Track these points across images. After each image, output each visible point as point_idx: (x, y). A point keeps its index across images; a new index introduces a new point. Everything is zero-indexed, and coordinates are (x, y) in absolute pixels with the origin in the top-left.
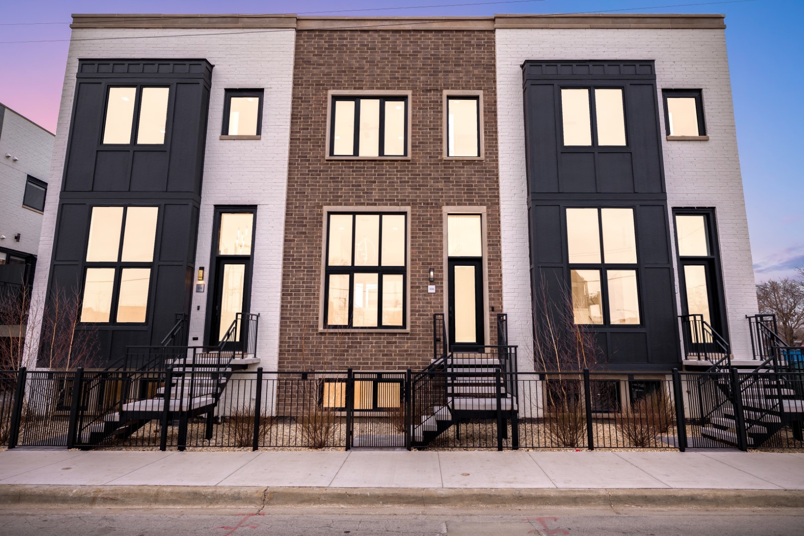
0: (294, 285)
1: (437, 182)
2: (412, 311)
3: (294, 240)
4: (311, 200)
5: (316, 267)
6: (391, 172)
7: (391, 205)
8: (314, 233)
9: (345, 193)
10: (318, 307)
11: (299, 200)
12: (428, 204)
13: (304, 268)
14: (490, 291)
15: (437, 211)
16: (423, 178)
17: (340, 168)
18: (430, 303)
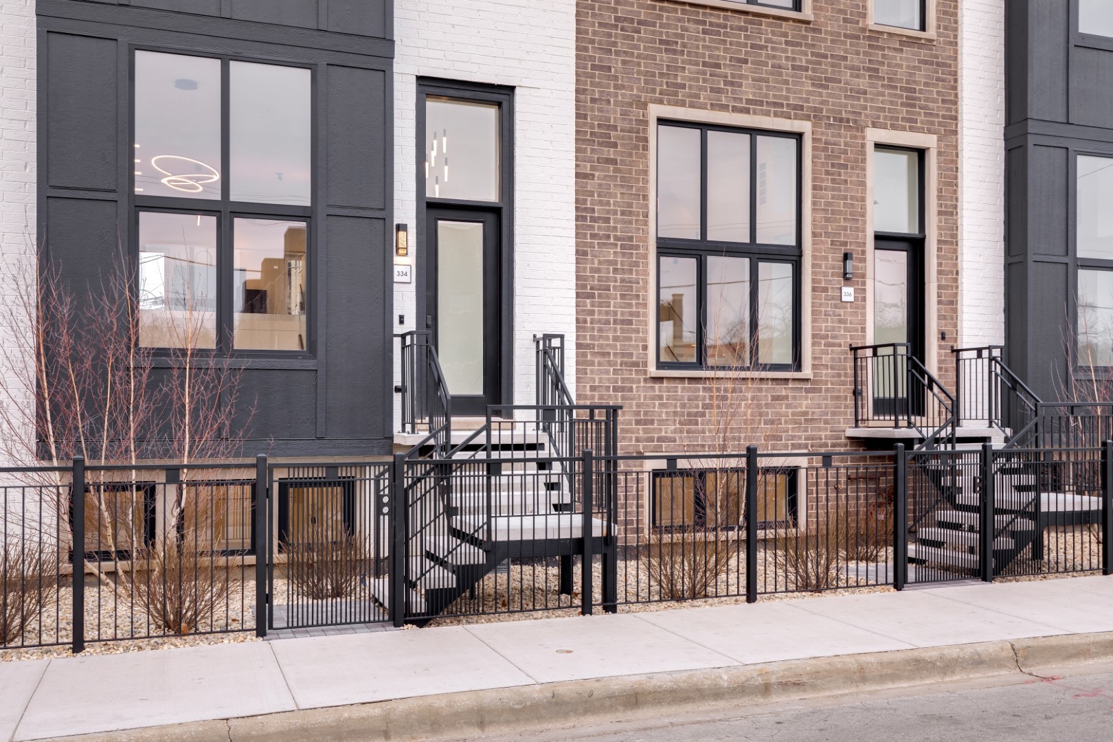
0: (596, 275)
1: (858, 76)
2: (814, 336)
3: (593, 175)
4: (623, 87)
5: (639, 239)
6: (775, 43)
7: (776, 115)
8: (632, 163)
9: (691, 79)
10: (646, 325)
11: (599, 85)
12: (841, 120)
13: (617, 238)
15: (855, 137)
16: (833, 65)
17: (680, 20)
18: (845, 322)
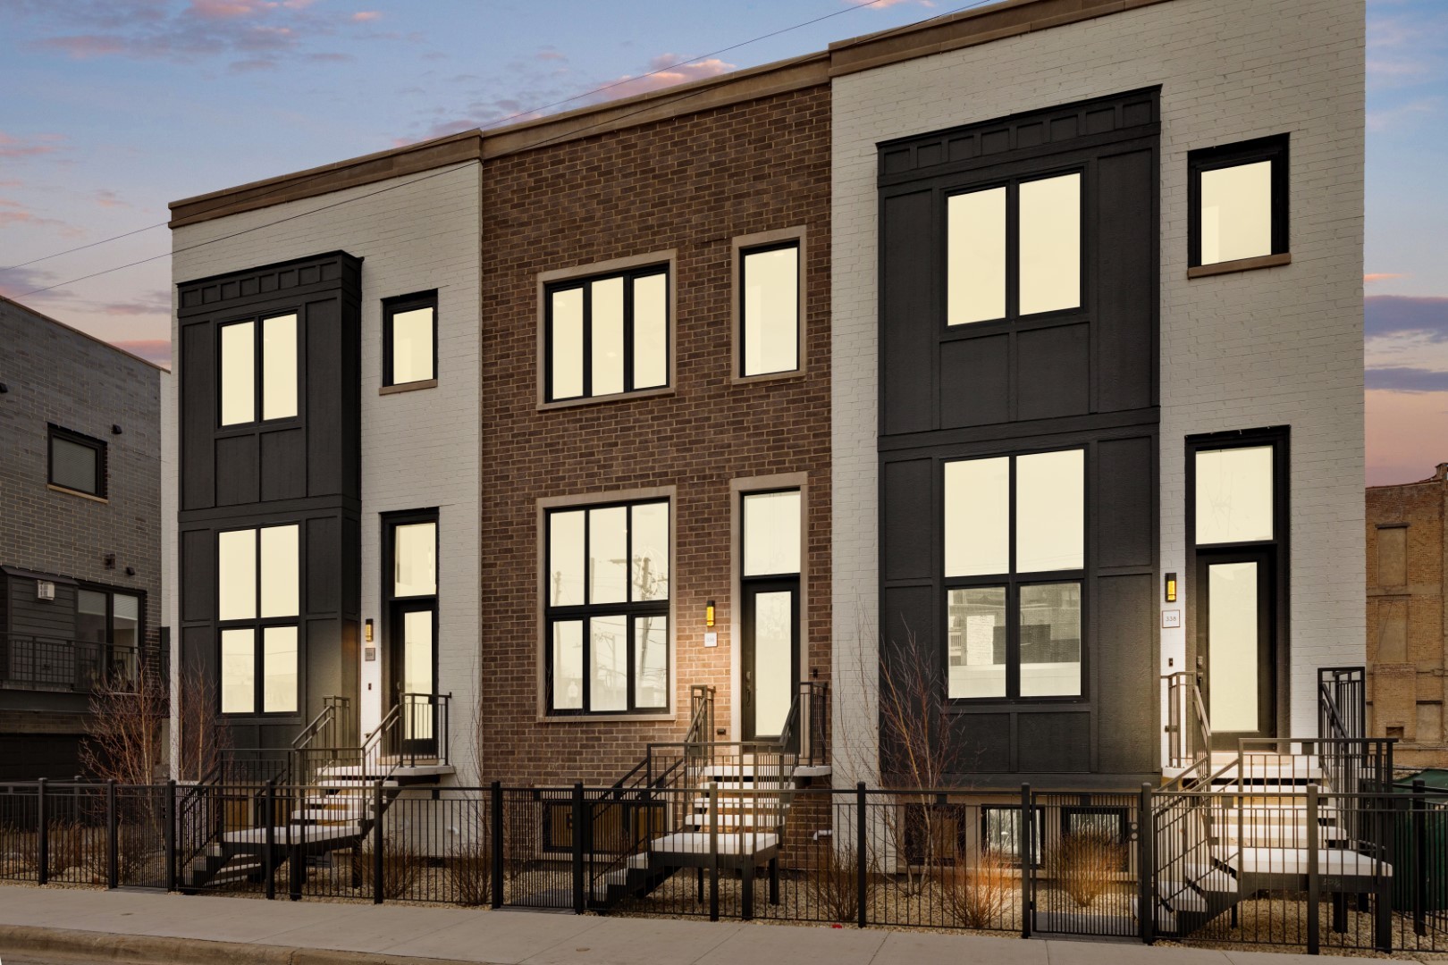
0: (498, 643)
1: (721, 433)
2: (679, 681)
3: (496, 564)
4: (517, 489)
5: (530, 610)
6: (642, 421)
7: (643, 485)
8: (523, 550)
9: (569, 471)
10: (535, 680)
11: (500, 491)
12: (704, 477)
13: (513, 612)
14: (811, 639)
15: (720, 490)
16: (697, 428)
17: (561, 423)
18: (709, 666)
